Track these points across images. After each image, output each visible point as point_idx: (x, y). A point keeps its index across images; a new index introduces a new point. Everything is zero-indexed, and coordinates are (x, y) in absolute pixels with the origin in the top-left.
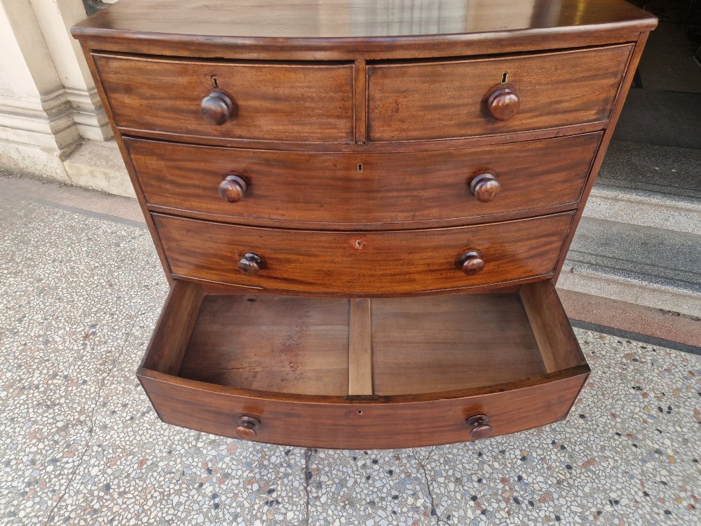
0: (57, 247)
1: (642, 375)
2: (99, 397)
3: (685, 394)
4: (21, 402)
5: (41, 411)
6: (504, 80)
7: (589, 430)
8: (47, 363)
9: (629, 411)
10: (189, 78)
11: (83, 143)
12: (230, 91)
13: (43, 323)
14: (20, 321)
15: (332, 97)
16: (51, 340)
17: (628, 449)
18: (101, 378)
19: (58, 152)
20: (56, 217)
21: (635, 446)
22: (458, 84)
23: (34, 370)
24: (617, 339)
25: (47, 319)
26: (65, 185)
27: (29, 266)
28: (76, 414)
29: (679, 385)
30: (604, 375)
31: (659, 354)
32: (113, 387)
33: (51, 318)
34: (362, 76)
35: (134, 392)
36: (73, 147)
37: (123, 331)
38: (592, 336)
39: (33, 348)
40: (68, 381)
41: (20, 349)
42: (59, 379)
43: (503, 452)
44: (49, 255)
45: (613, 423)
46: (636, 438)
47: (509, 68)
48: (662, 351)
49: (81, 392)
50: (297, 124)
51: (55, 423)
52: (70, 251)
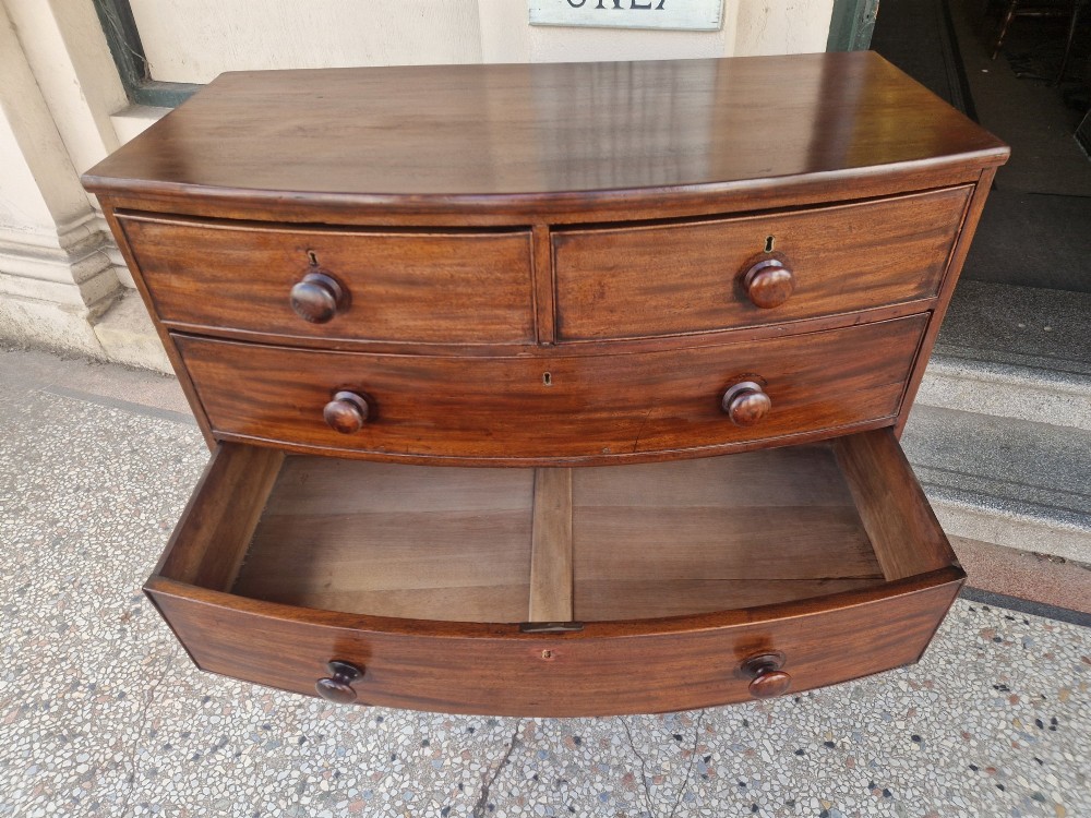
0: (83, 466)
1: (1009, 666)
2: (145, 720)
3: (1078, 697)
4: (21, 731)
5: (51, 746)
6: (769, 247)
7: (927, 761)
8: (63, 664)
9: (989, 727)
10: (271, 252)
11: (125, 295)
12: (337, 271)
13: (58, 595)
14: (22, 592)
15: (499, 279)
16: (70, 624)
17: (989, 794)
18: (147, 687)
19: (85, 311)
20: (82, 415)
21: (1001, 787)
22: (696, 255)
23: (42, 676)
24: (969, 603)
25: (64, 589)
26: (97, 362)
27: (38, 498)
28: (108, 750)
29: (1068, 680)
30: (949, 666)
31: (1033, 629)
32: (166, 703)
33: (71, 586)
34: (544, 250)
35: (201, 712)
36: (108, 302)
39: (41, 638)
40: (95, 694)
41: (21, 640)
42: (82, 691)
43: (791, 803)
44: (71, 480)
45: (965, 749)
46: (1002, 774)
47: (776, 230)
48: (1039, 623)
49: (116, 712)
50: (446, 318)
51: (75, 767)
52: (103, 472)
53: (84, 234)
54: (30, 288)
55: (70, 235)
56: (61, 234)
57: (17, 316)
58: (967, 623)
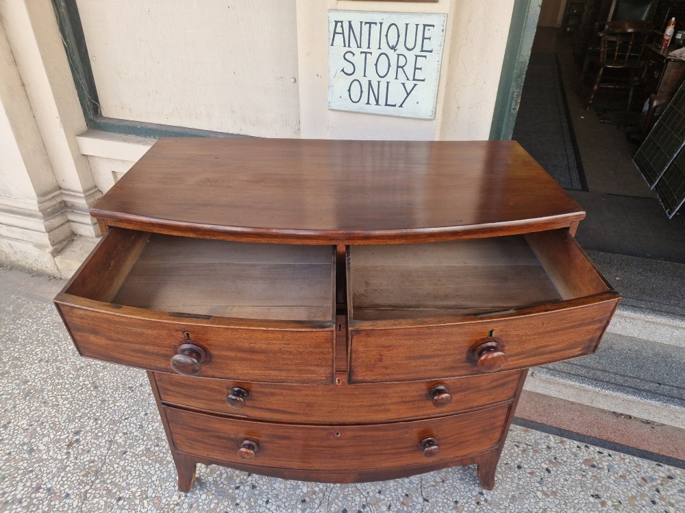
0: (44, 346)
1: (600, 482)
3: (640, 502)
8: (31, 475)
11: (75, 238)
13: (28, 429)
14: (5, 427)
16: (35, 448)
18: (83, 491)
19: (50, 249)
20: (44, 313)
23: (18, 482)
24: (577, 443)
25: (31, 425)
26: (54, 278)
27: (16, 366)
29: (634, 492)
30: (565, 483)
31: (614, 460)
32: (95, 501)
33: (36, 424)
35: (116, 507)
36: (65, 243)
37: (107, 438)
38: (553, 441)
39: (17, 457)
40: (51, 494)
41: (4, 458)
42: (42, 493)
44: (37, 355)
48: (617, 456)
49: (63, 506)
52: (57, 350)
53: (54, 202)
54: (17, 233)
55: (45, 204)
56: (40, 203)
57: (6, 250)
58: (576, 456)
